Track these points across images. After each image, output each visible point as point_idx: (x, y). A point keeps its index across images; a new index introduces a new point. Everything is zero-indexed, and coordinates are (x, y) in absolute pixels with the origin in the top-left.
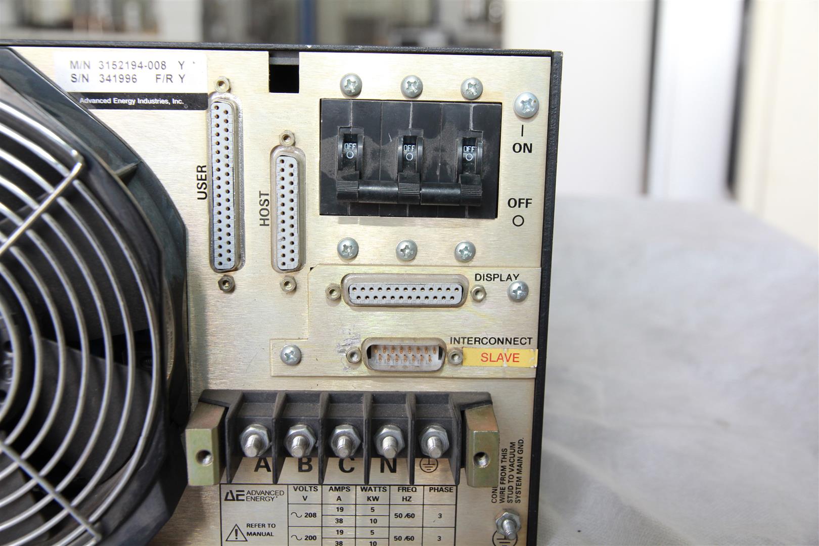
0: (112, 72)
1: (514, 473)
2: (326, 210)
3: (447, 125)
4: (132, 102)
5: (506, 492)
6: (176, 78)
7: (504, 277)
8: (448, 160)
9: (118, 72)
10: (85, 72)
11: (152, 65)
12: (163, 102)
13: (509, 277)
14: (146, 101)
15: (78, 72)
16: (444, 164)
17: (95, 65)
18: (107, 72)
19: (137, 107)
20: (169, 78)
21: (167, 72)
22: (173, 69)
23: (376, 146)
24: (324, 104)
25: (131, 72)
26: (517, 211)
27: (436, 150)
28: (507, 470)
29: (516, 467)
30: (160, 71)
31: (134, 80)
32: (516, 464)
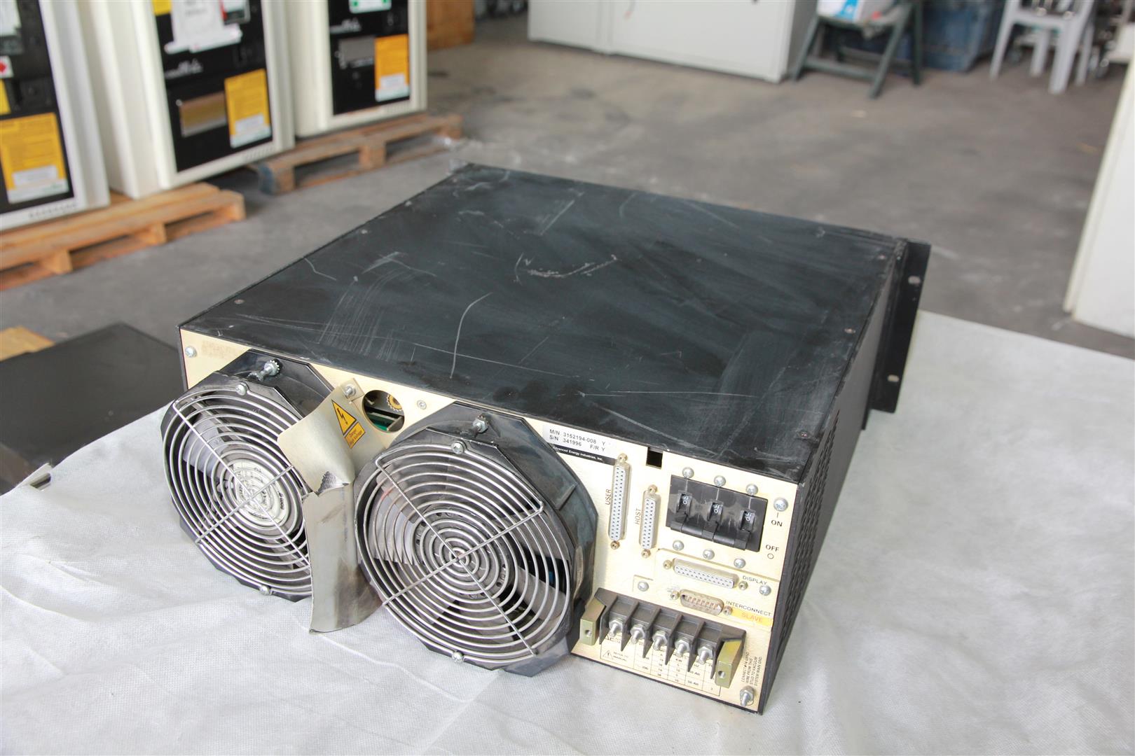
0: (570, 439)
1: (756, 671)
2: (668, 525)
3: (736, 503)
4: (578, 454)
5: (750, 679)
6: (600, 449)
7: (759, 581)
8: (735, 519)
9: (572, 439)
10: (557, 436)
11: (589, 440)
12: (593, 457)
13: (761, 582)
14: (584, 455)
15: (554, 435)
16: (733, 521)
17: (562, 434)
18: (567, 438)
19: (579, 456)
20: (597, 448)
21: (595, 445)
22: (599, 444)
23: (698, 504)
24: (673, 478)
25: (579, 441)
26: (770, 551)
27: (730, 513)
28: (752, 669)
29: (756, 669)
30: (593, 444)
31: (580, 444)
32: (757, 667)
